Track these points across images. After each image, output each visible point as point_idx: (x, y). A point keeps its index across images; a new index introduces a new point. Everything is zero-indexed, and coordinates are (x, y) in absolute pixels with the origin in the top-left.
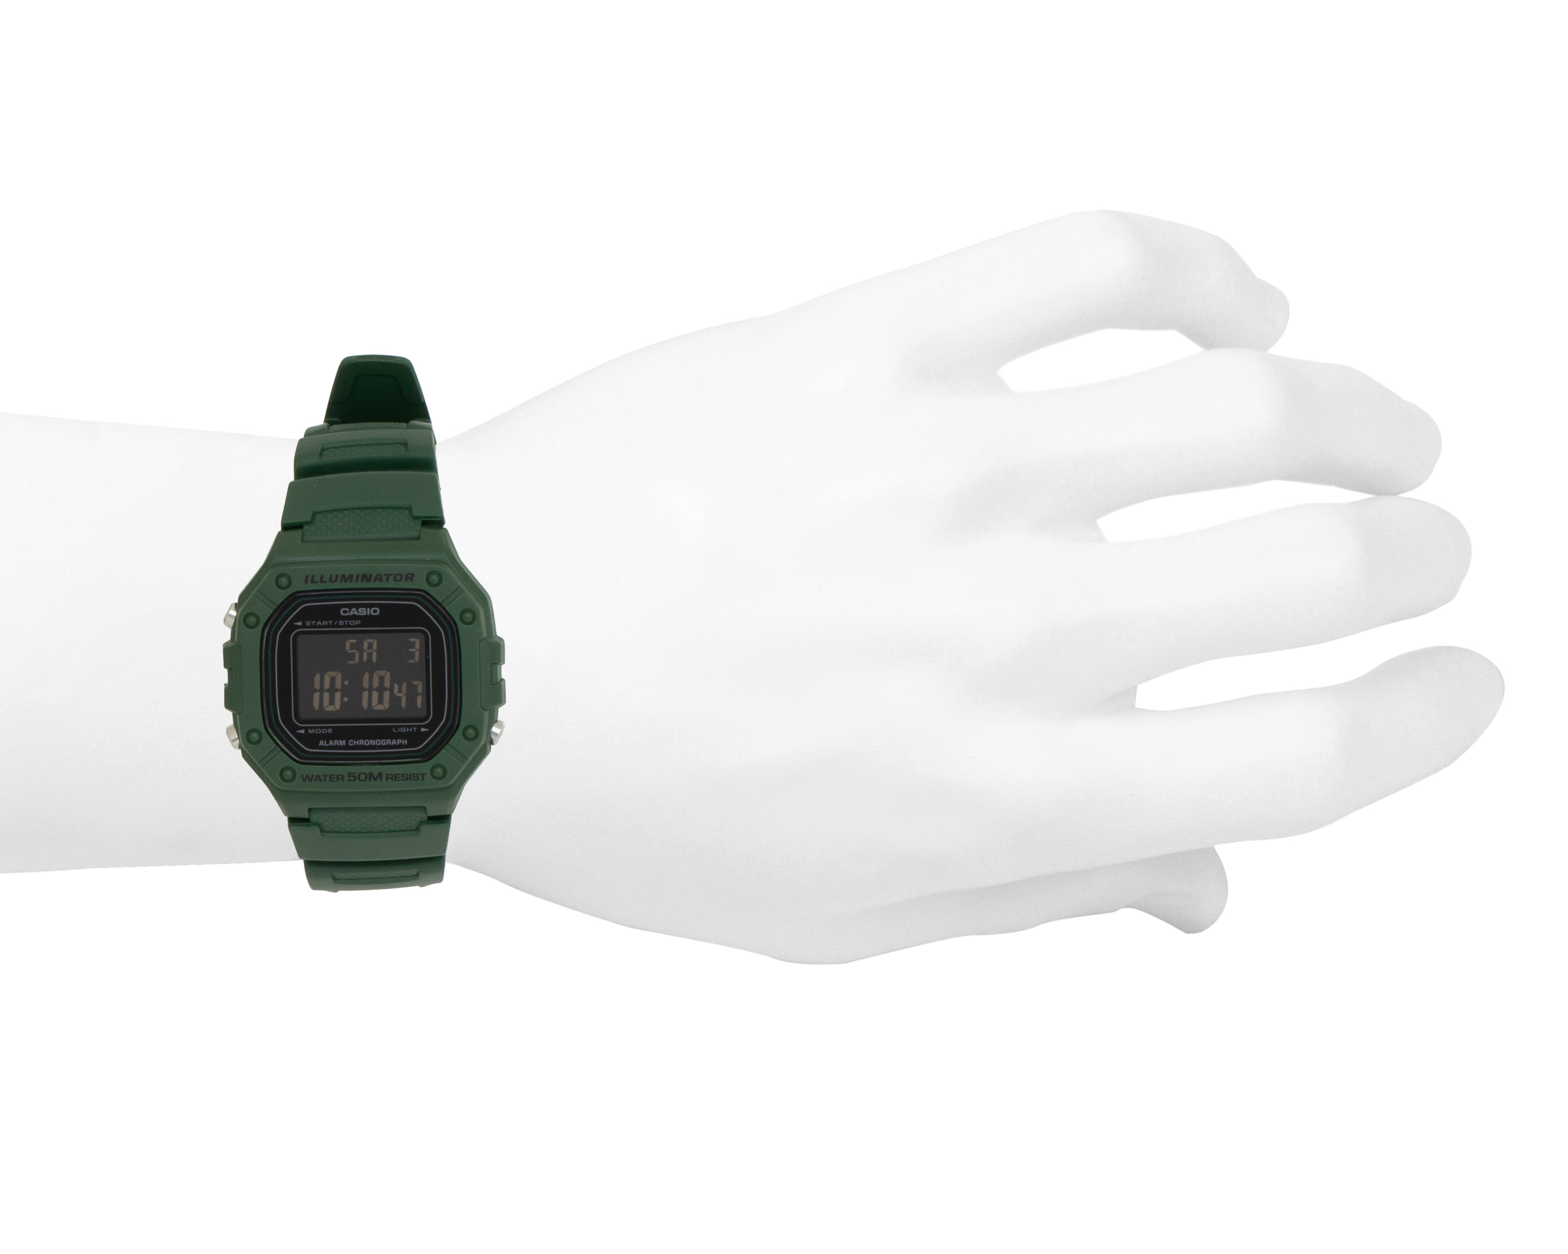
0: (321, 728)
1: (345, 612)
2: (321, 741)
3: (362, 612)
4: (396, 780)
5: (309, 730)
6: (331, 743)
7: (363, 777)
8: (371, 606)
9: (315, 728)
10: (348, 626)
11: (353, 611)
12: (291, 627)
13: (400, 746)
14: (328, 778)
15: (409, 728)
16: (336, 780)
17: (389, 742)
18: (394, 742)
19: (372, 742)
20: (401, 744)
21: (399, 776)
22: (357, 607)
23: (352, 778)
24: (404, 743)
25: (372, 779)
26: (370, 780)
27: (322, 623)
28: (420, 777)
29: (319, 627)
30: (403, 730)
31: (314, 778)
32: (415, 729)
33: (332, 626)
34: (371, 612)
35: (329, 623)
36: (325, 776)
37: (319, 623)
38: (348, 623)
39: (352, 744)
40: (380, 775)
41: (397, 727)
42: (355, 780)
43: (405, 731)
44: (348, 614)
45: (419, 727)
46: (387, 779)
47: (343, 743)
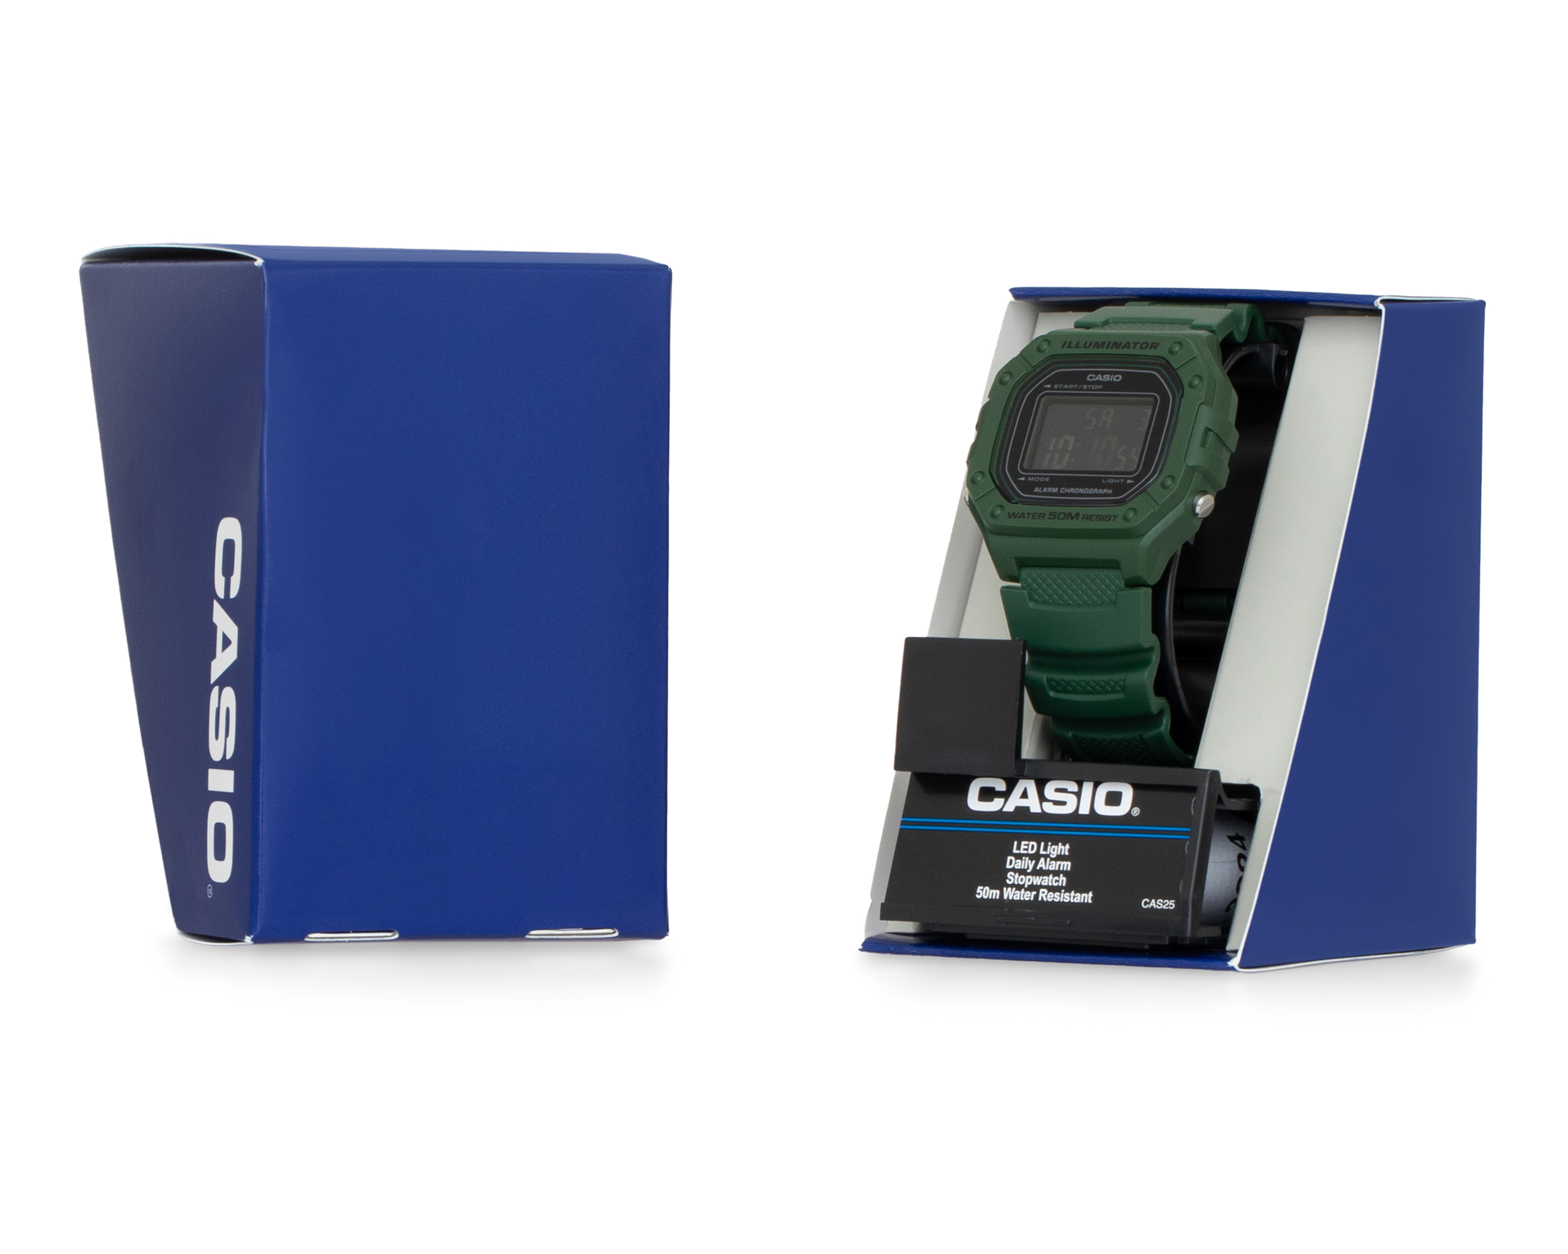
0: (1040, 476)
1: (1091, 378)
2: (1037, 488)
3: (1107, 378)
4: (1090, 520)
5: (1029, 478)
6: (1045, 490)
7: (1062, 516)
8: (1115, 373)
9: (1034, 476)
10: (1091, 390)
11: (1099, 378)
12: (1041, 388)
13: (1105, 495)
14: (1031, 515)
15: (1117, 480)
16: (1037, 518)
17: (1096, 491)
18: (1100, 491)
19: (1081, 491)
20: (1106, 493)
21: (1095, 517)
22: (1103, 373)
23: (1052, 517)
24: (1109, 493)
25: (1069, 518)
26: (1067, 519)
27: (1068, 386)
28: (1112, 518)
29: (1065, 389)
30: (1111, 481)
31: (1019, 515)
32: (1122, 480)
33: (1077, 389)
34: (1115, 378)
35: (1074, 387)
36: (1029, 514)
37: (1066, 386)
38: (1091, 387)
39: (1063, 492)
40: (1078, 515)
41: (1106, 479)
42: (1054, 518)
43: (1112, 482)
44: (1093, 379)
45: (1126, 479)
46: (1083, 518)
47: (1055, 490)
